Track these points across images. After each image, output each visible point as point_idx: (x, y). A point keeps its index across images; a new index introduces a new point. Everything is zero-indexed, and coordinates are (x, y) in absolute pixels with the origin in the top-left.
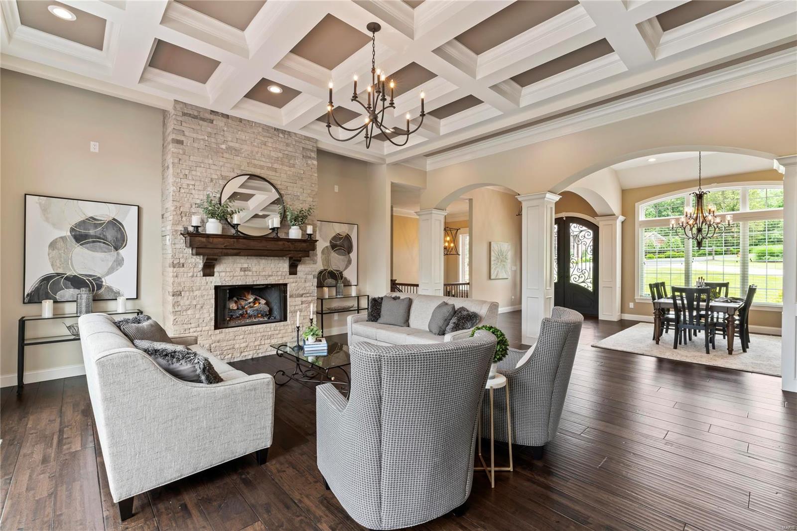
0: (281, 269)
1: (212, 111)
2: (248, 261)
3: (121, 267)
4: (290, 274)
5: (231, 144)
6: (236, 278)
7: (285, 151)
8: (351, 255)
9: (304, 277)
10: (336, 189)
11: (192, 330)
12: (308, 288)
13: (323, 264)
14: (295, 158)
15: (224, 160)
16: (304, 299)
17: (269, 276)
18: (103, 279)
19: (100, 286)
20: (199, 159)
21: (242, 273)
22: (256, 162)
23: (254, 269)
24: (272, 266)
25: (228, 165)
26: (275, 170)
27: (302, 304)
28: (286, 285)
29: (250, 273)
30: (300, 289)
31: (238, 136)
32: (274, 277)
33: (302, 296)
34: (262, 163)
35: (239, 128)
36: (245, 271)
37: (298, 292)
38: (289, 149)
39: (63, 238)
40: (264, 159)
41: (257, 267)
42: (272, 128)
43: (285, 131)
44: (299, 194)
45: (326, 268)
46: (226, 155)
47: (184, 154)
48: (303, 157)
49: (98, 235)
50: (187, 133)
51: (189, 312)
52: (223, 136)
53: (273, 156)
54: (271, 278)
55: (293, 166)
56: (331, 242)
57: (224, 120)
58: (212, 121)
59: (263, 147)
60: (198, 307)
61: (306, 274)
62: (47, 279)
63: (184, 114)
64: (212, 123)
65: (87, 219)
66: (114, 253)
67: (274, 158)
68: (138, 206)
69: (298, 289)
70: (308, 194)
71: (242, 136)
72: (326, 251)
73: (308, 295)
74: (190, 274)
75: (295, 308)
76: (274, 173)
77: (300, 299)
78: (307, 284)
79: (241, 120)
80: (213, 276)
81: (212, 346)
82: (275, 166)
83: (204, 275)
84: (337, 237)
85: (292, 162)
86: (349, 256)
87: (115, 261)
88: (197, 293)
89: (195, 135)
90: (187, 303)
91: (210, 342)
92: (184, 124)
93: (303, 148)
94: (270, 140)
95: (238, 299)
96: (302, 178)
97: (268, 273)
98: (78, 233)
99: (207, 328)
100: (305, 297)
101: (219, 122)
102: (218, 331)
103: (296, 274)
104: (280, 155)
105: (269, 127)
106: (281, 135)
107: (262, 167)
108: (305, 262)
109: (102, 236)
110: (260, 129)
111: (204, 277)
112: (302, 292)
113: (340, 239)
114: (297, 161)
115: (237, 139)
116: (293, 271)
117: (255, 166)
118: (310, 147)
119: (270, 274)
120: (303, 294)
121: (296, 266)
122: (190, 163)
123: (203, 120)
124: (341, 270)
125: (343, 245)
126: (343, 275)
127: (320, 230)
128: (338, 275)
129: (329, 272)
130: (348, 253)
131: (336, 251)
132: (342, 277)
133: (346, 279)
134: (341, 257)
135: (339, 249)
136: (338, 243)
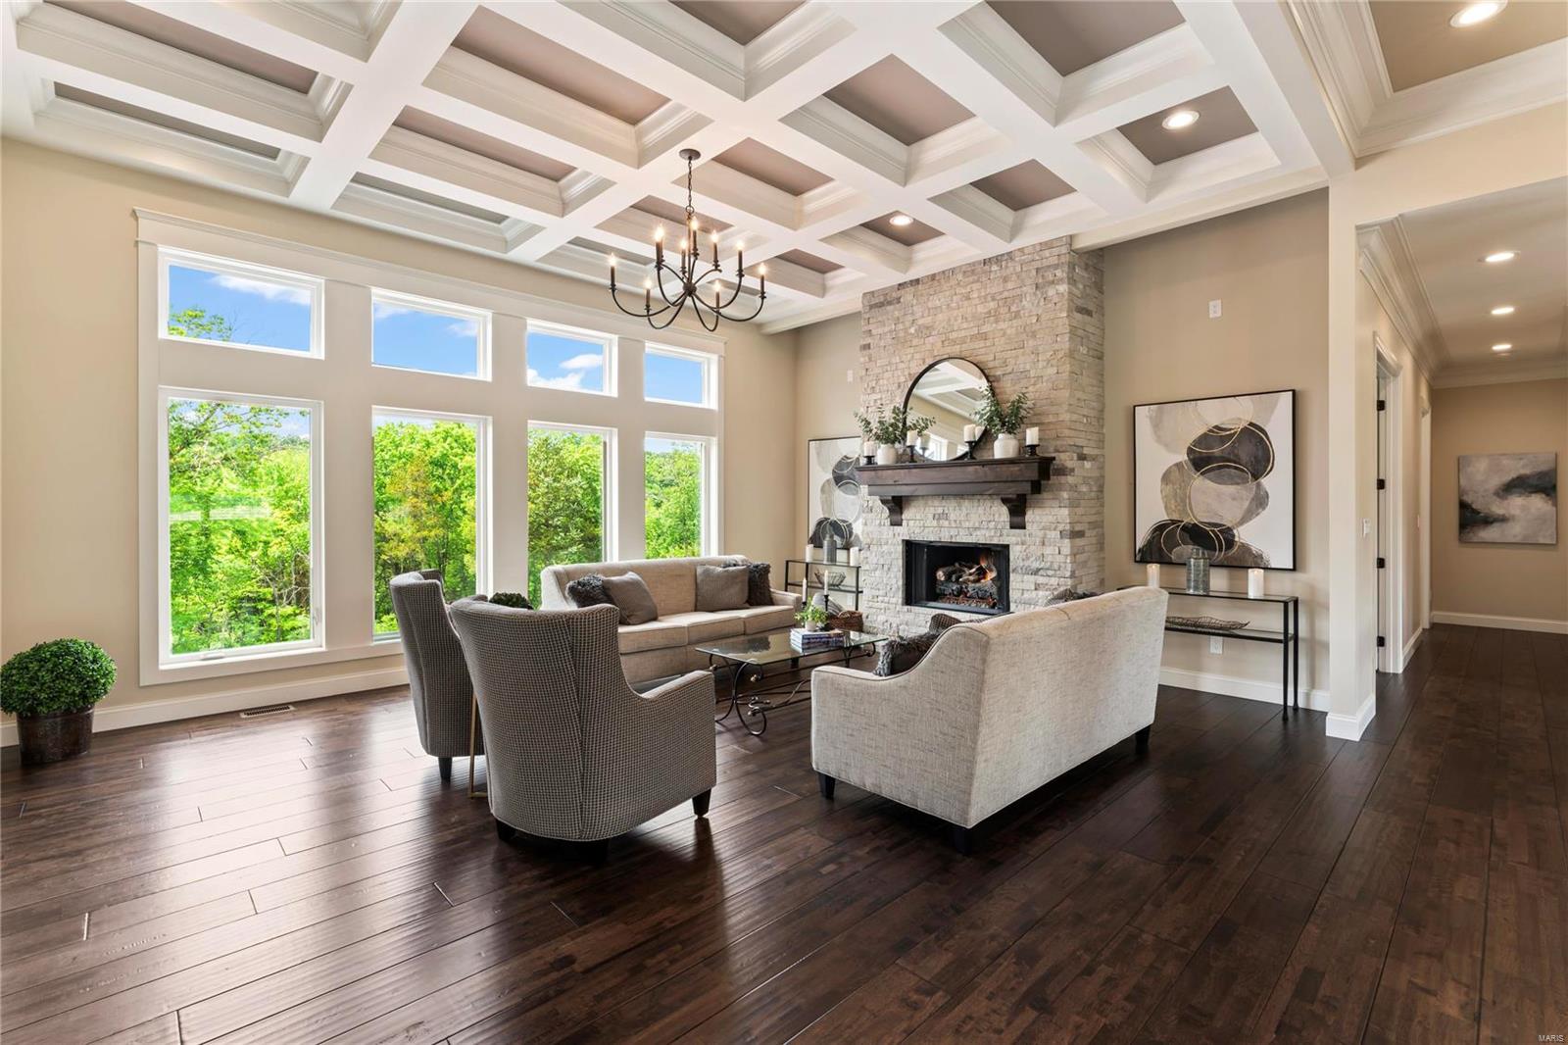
0: (997, 516)
1: (900, 285)
2: (944, 503)
4: (1012, 527)
5: (920, 322)
6: (927, 530)
7: (1001, 293)
8: (1265, 481)
9: (1041, 534)
10: (1215, 309)
11: (880, 598)
12: (1050, 559)
13: (1166, 507)
14: (1021, 297)
15: (912, 350)
16: (1041, 580)
17: (976, 529)
19: (851, 533)
20: (885, 361)
21: (935, 523)
22: (954, 335)
23: (952, 517)
24: (981, 510)
25: (917, 356)
26: (984, 337)
27: (1036, 589)
28: (1007, 547)
29: (946, 523)
30: (1032, 559)
31: (930, 305)
32: (983, 532)
33: (1036, 572)
34: (963, 333)
35: (932, 291)
36: (939, 519)
37: (1027, 563)
38: (1010, 285)
39: (828, 481)
40: (965, 325)
41: (957, 512)
42: (979, 262)
43: (1003, 255)
44: (1028, 367)
45: (1175, 517)
46: (915, 342)
47: (870, 359)
48: (1037, 287)
49: (847, 475)
50: (874, 332)
51: (878, 573)
52: (912, 314)
53: (981, 313)
54: (978, 533)
55: (1017, 315)
56: (1190, 451)
57: (912, 289)
58: (898, 300)
59: (966, 303)
60: (886, 567)
61: (1044, 529)
62: (820, 523)
63: (871, 307)
64: (899, 302)
65: (841, 459)
67: (983, 315)
69: (1028, 558)
70: (1049, 361)
71: (935, 302)
72: (1176, 474)
73: (1050, 573)
74: (878, 522)
75: (1023, 594)
76: (982, 344)
77: (1032, 578)
78: (1048, 551)
79: (933, 277)
80: (901, 525)
81: (900, 627)
82: (984, 329)
83: (893, 524)
84: (1214, 435)
85: (1014, 308)
86: (1259, 486)
88: (885, 548)
89: (880, 331)
90: (875, 561)
91: (898, 621)
92: (871, 321)
93: (1038, 270)
94: (976, 286)
95: (960, 564)
96: (1033, 332)
97: (974, 524)
98: (837, 474)
99: (894, 600)
100: (1042, 576)
101: (908, 296)
102: (906, 608)
103: (1025, 528)
104: (992, 305)
105: (974, 264)
106: (995, 268)
107: (963, 341)
108: (1043, 503)
109: (850, 476)
110: (960, 277)
111: (892, 527)
112: (1036, 565)
113: (1223, 440)
114: (1024, 303)
115: (929, 309)
116: (1018, 524)
117: (954, 342)
118: (1054, 260)
119: (977, 525)
120: (1038, 570)
121: (1023, 514)
122: (877, 371)
123: (890, 303)
124: (1229, 525)
125: (1237, 455)
126: (1234, 536)
127: (1157, 424)
128: (1217, 536)
129: (1185, 529)
130: (1257, 476)
131: (1212, 474)
132: (1230, 543)
133: (1245, 548)
134: (1230, 489)
135: (1220, 467)
136: (1216, 451)
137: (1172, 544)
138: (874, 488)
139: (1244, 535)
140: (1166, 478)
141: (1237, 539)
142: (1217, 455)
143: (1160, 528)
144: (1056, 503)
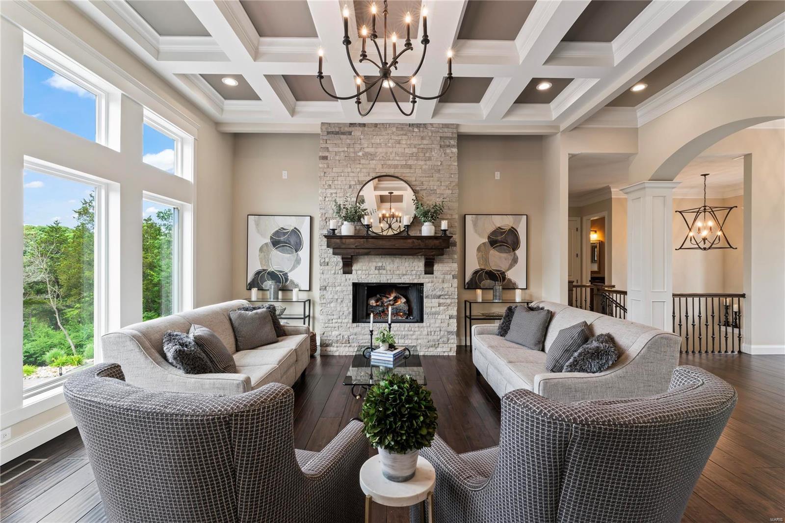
0: (416, 267)
1: (350, 124)
2: (383, 260)
3: (299, 265)
4: (425, 274)
5: (367, 150)
6: (371, 276)
7: (420, 145)
8: (517, 252)
9: (442, 277)
10: (498, 175)
11: (334, 321)
12: (446, 289)
13: (479, 263)
14: (431, 150)
15: (361, 166)
16: (441, 301)
17: (404, 275)
18: (288, 275)
19: (287, 280)
20: (339, 170)
21: (377, 272)
22: (390, 162)
23: (388, 268)
24: (407, 264)
25: (364, 170)
26: (410, 167)
27: (439, 306)
28: (422, 284)
29: (384, 272)
30: (437, 290)
31: (373, 141)
32: (408, 277)
33: (439, 297)
34: (396, 163)
35: (375, 133)
36: (379, 269)
37: (434, 293)
38: (425, 142)
39: (266, 244)
40: (397, 158)
41: (392, 266)
42: (406, 125)
43: (421, 124)
44: (435, 188)
45: (483, 267)
46: (363, 161)
47: (328, 167)
48: (441, 147)
49: (286, 241)
50: (330, 149)
51: (332, 305)
52: (360, 144)
53: (407, 153)
54: (405, 277)
55: (430, 159)
56: (489, 237)
57: (361, 129)
58: (350, 133)
59: (398, 145)
60: (339, 301)
61: (444, 274)
62: (258, 273)
63: (328, 133)
64: (351, 134)
65: (279, 229)
66: (295, 254)
67: (408, 155)
68: (311, 216)
69: (435, 290)
70: (447, 186)
71: (377, 140)
72: (483, 247)
73: (446, 297)
74: (333, 272)
75: (431, 309)
76: (408, 170)
77: (437, 300)
78: (446, 285)
79: (376, 125)
80: (351, 273)
81: (350, 337)
82: (410, 162)
83: (344, 273)
84: (498, 231)
85: (427, 155)
86: (515, 254)
87: (295, 261)
88: (338, 288)
89: (336, 149)
90: (331, 297)
91: (349, 333)
92: (328, 142)
93: (441, 137)
94: (404, 137)
95: (380, 296)
96: (439, 170)
97: (402, 272)
98: (274, 240)
99: (346, 321)
100: (443, 299)
101: (357, 132)
102: (355, 325)
103: (433, 274)
104: (415, 150)
105: (403, 124)
106: (416, 130)
107: (396, 167)
108: (443, 260)
109: (288, 242)
110: (394, 129)
111: (344, 275)
112: (439, 293)
113: (502, 233)
114: (433, 153)
115: (372, 144)
116: (429, 269)
117: (390, 166)
118: (449, 135)
119: (404, 273)
120: (440, 296)
121: (433, 266)
122: (333, 175)
123: (343, 133)
124: (504, 271)
125: (506, 240)
126: (505, 275)
127: (475, 224)
128: (499, 275)
129: (486, 273)
130: (514, 250)
131: (497, 248)
132: (504, 278)
133: (510, 280)
134: (504, 255)
135: (501, 245)
136: (499, 238)
137: (481, 280)
138: (337, 251)
139: (510, 275)
140: (479, 249)
141: (506, 277)
142: (500, 240)
143: (476, 273)
144: (451, 261)
